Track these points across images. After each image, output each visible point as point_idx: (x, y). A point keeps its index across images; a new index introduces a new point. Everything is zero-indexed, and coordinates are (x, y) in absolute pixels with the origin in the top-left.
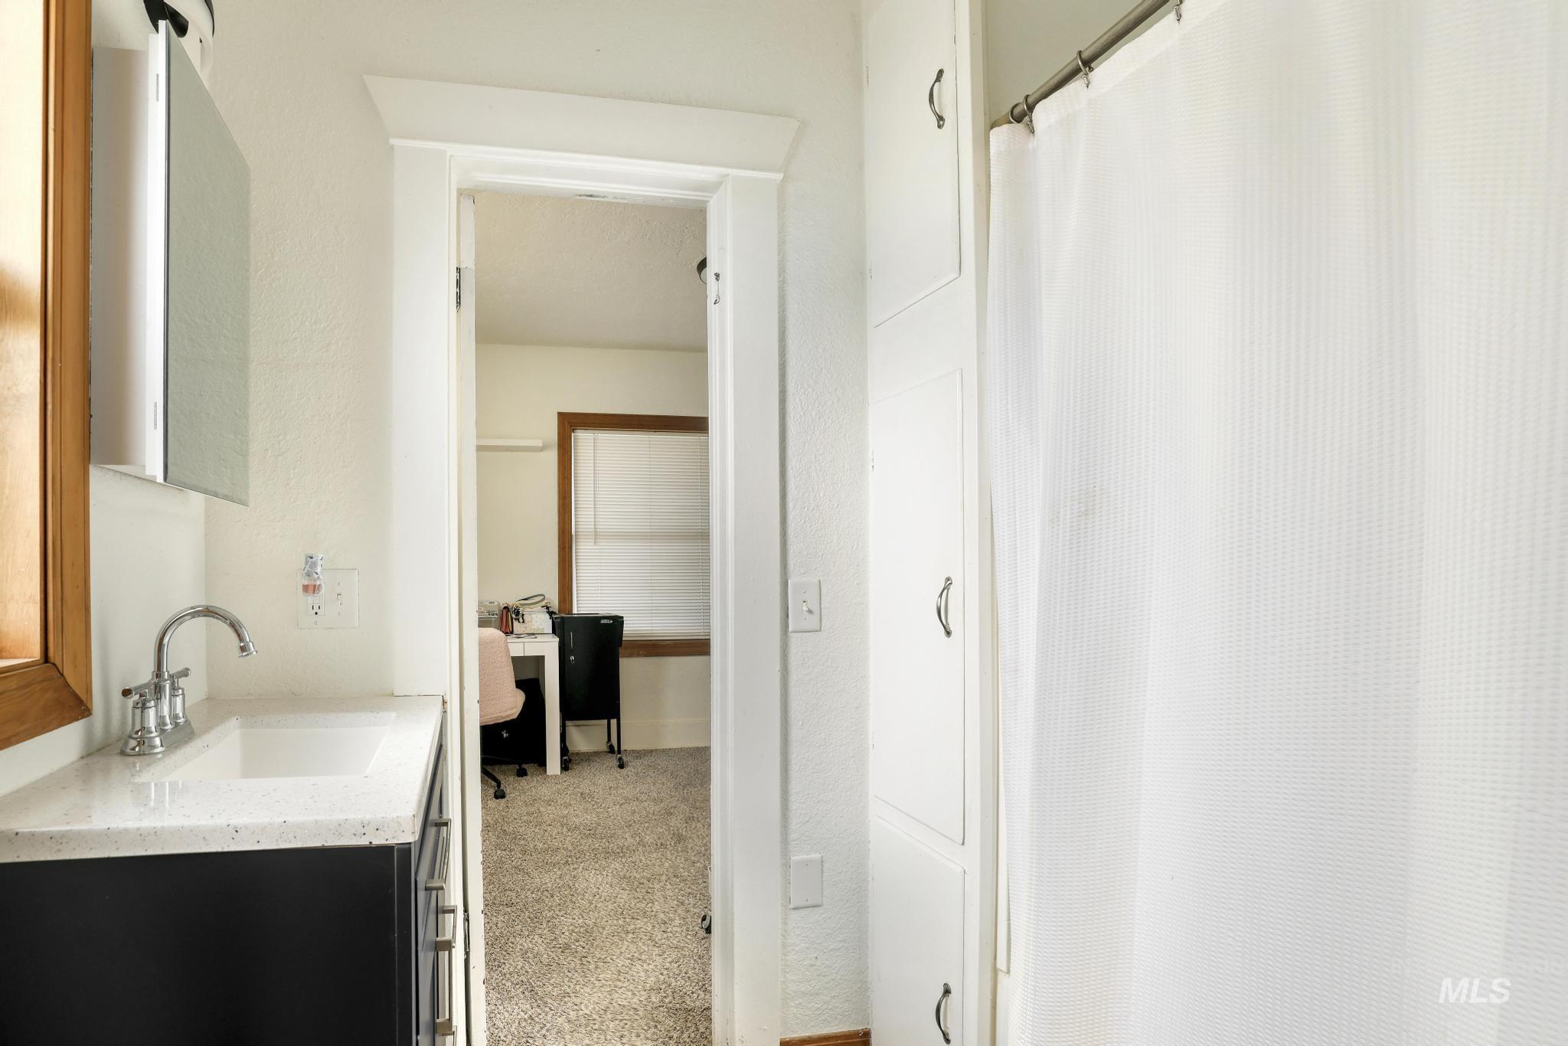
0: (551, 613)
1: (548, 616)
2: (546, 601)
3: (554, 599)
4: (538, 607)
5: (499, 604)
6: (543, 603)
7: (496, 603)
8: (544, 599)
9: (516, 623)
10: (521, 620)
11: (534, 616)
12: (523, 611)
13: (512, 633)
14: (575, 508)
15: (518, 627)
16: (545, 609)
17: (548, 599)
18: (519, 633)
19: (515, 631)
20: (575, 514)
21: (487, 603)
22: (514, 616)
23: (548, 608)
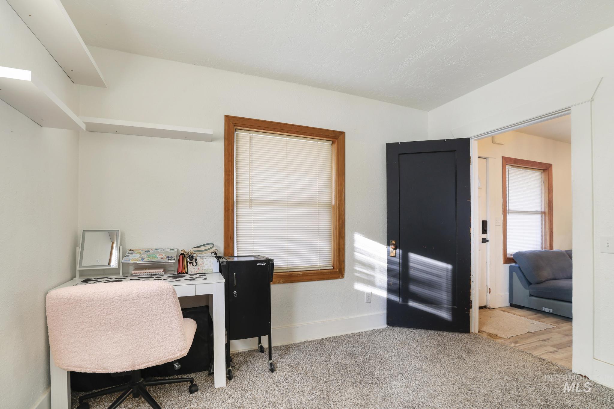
0: (218, 258)
1: (216, 260)
2: (214, 249)
3: (220, 247)
4: (208, 254)
5: (178, 251)
6: (212, 250)
7: (176, 250)
8: (213, 247)
9: (190, 266)
10: (194, 263)
11: (205, 260)
12: (197, 256)
13: (187, 273)
14: (236, 183)
15: (192, 269)
16: (213, 255)
17: (216, 246)
18: (193, 273)
19: (190, 272)
20: (236, 188)
21: (168, 250)
22: (188, 260)
23: (216, 254)
